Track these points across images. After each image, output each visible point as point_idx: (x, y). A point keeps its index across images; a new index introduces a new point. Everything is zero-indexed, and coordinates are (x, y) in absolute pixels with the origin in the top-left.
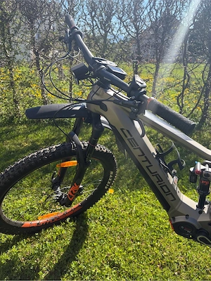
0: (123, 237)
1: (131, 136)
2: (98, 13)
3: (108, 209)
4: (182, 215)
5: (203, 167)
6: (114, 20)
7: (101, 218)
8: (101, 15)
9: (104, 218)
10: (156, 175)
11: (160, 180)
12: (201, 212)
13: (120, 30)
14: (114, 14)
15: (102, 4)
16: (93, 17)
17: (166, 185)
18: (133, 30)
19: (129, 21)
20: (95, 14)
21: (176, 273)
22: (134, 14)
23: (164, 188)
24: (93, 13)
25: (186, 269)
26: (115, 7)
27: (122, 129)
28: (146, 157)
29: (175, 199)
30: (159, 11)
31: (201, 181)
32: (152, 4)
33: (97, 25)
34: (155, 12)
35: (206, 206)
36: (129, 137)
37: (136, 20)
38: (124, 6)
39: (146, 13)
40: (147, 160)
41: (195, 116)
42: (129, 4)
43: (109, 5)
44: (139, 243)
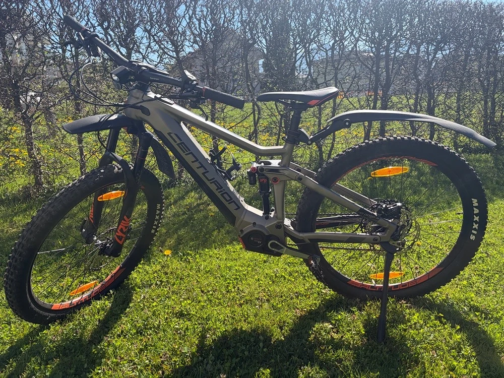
2: (113, 24)
3: (166, 274)
4: (249, 224)
6: (139, 32)
7: (158, 283)
8: (118, 26)
9: (161, 282)
11: (219, 187)
12: (268, 217)
13: (149, 46)
14: (138, 25)
15: (118, 10)
16: (106, 30)
17: (226, 193)
18: (170, 46)
19: (161, 34)
20: (109, 25)
22: (168, 25)
24: (106, 24)
26: (138, 15)
27: (169, 134)
30: (202, 21)
32: (191, 12)
33: (112, 40)
34: (197, 23)
37: (171, 33)
38: (151, 14)
39: (184, 23)
40: (202, 166)
42: (159, 12)
43: (128, 12)
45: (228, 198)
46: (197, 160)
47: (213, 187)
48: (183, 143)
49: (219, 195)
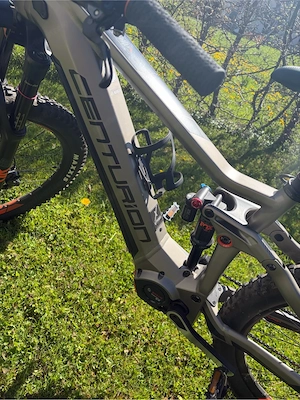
0: (69, 275)
1: (89, 93)
3: (69, 226)
4: (154, 269)
5: (211, 197)
7: (51, 238)
9: (55, 238)
10: (123, 188)
11: (129, 198)
12: (187, 274)
17: (138, 212)
21: (126, 351)
23: (134, 215)
25: (145, 350)
27: (72, 73)
28: (110, 147)
29: (149, 240)
31: (200, 221)
35: (200, 267)
36: (85, 95)
40: (113, 154)
41: (272, 131)
44: (90, 291)
45: (136, 220)
46: (107, 140)
47: (119, 194)
48: (91, 100)
49: (124, 210)
